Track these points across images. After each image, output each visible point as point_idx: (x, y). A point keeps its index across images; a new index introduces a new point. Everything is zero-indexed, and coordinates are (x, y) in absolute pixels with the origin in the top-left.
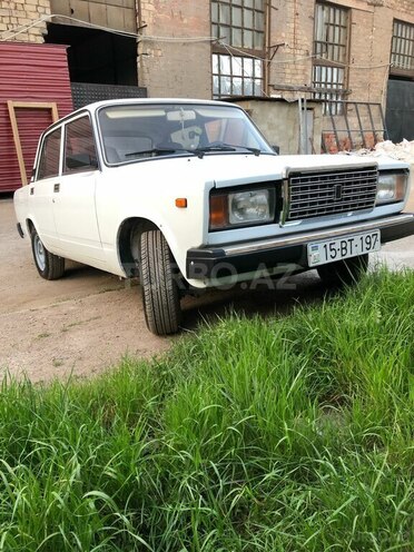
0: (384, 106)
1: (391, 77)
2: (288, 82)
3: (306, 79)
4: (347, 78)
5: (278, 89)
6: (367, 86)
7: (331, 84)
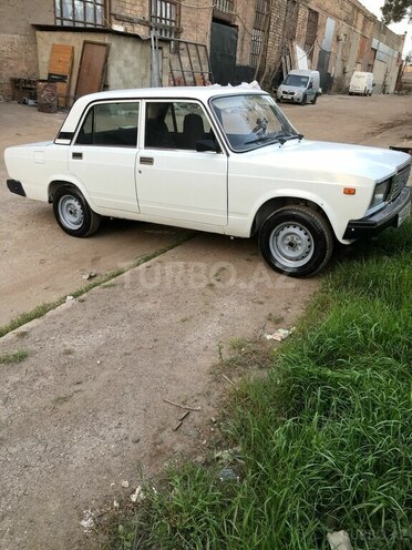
0: (208, 48)
1: (215, 20)
2: (128, 12)
3: (143, 12)
4: (179, 14)
5: (120, 19)
6: (195, 27)
7: (166, 19)
